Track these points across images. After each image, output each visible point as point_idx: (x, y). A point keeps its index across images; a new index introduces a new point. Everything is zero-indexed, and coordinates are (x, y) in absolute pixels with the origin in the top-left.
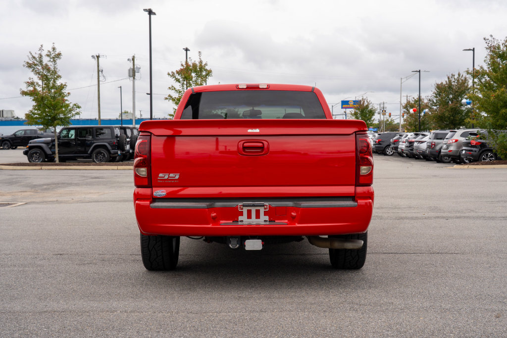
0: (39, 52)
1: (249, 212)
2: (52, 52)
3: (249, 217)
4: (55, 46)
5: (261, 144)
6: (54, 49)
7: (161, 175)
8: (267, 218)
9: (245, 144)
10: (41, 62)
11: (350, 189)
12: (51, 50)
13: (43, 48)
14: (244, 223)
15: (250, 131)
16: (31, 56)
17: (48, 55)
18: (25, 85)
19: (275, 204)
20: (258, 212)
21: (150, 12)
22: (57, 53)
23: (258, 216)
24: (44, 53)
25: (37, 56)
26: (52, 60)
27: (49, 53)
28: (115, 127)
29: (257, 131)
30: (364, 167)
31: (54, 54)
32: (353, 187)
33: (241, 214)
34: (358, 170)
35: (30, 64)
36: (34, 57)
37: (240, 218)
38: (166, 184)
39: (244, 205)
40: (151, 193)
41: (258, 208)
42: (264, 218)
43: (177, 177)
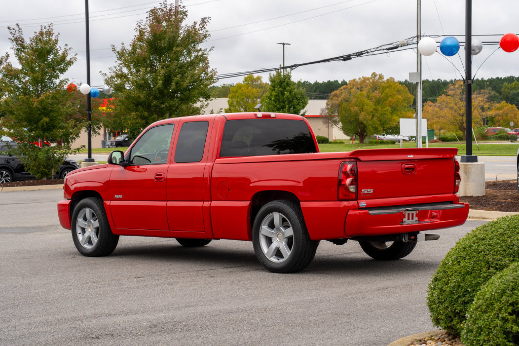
1: (409, 215)
3: (409, 219)
5: (413, 166)
7: (363, 190)
9: (405, 166)
14: (406, 223)
15: (409, 156)
19: (421, 208)
20: (412, 214)
23: (412, 219)
29: (412, 156)
32: (453, 194)
33: (405, 216)
34: (455, 183)
37: (404, 220)
38: (366, 197)
39: (408, 210)
40: (358, 204)
41: (412, 212)
42: (416, 219)
43: (372, 192)
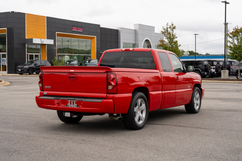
0: (167, 26)
1: (71, 102)
2: (171, 26)
3: (71, 104)
4: (173, 23)
5: (74, 76)
6: (172, 25)
8: (76, 105)
9: (70, 76)
10: (167, 31)
11: (104, 95)
12: (171, 25)
13: (168, 24)
14: (69, 106)
15: (71, 71)
16: (163, 28)
17: (170, 28)
18: (159, 42)
19: (79, 99)
20: (73, 102)
21: (226, 3)
22: (174, 26)
23: (73, 104)
24: (168, 27)
25: (166, 28)
26: (171, 30)
27: (170, 27)
28: (204, 61)
29: (73, 71)
30: (110, 86)
31: (172, 27)
32: (106, 94)
33: (68, 102)
34: (107, 88)
35: (163, 32)
36: (164, 29)
37: (68, 104)
38: (47, 90)
39: (71, 100)
40: (43, 93)
41: (73, 101)
42: (75, 105)
43: (50, 87)
